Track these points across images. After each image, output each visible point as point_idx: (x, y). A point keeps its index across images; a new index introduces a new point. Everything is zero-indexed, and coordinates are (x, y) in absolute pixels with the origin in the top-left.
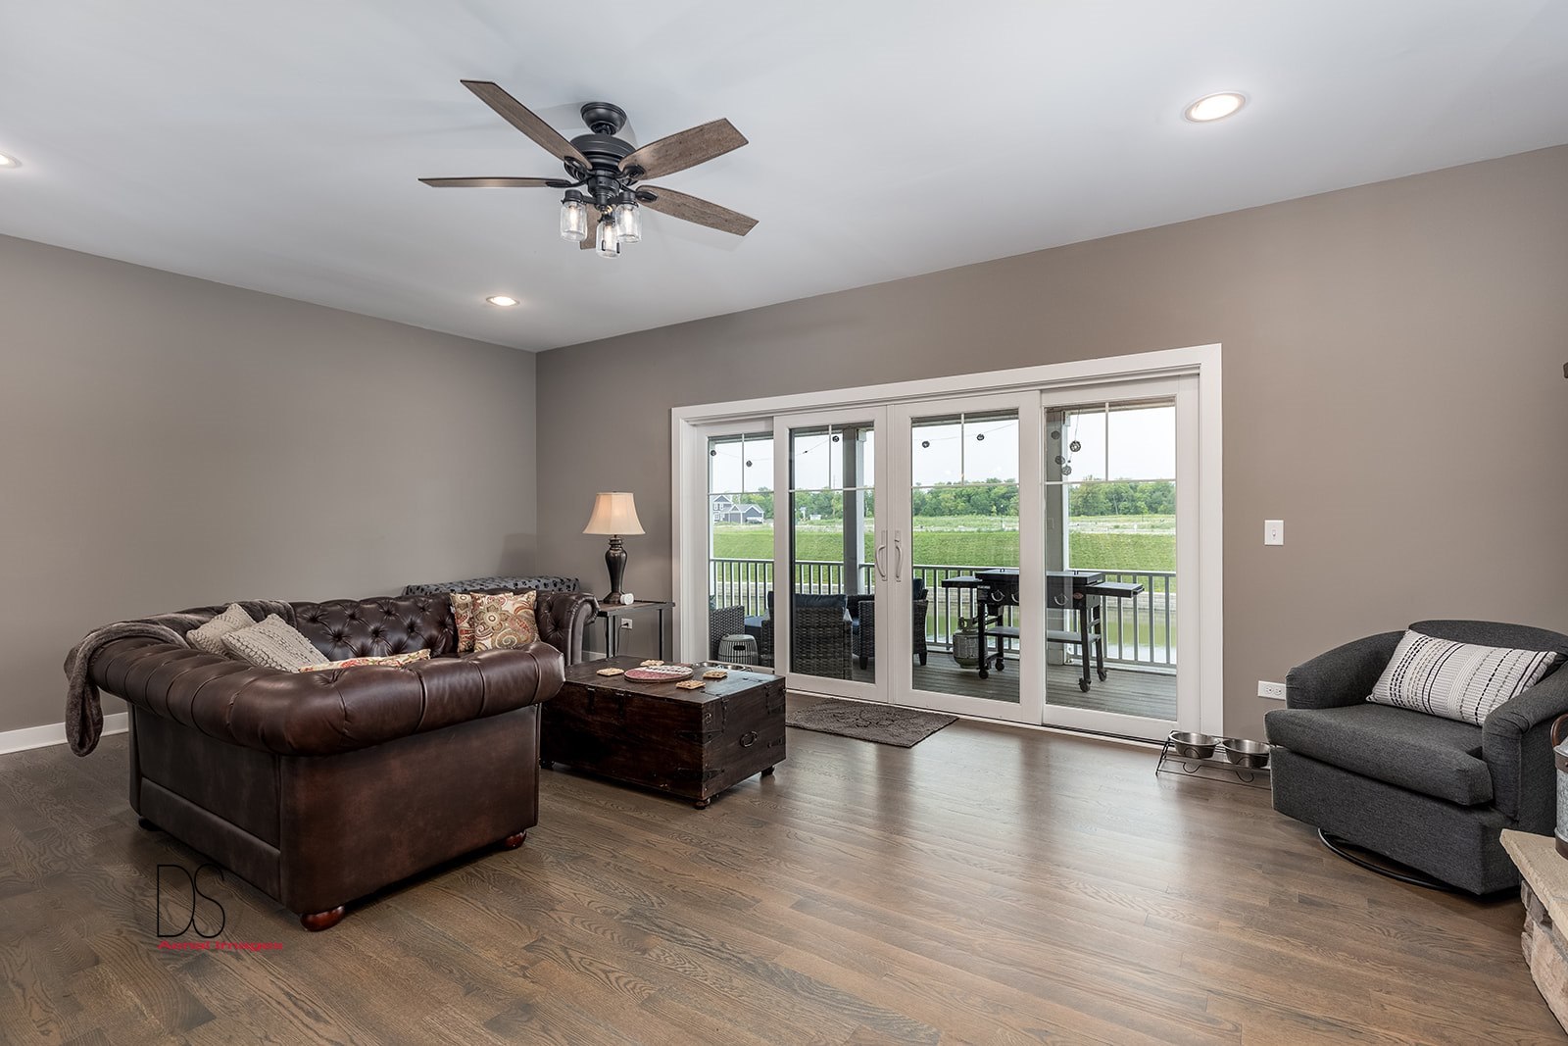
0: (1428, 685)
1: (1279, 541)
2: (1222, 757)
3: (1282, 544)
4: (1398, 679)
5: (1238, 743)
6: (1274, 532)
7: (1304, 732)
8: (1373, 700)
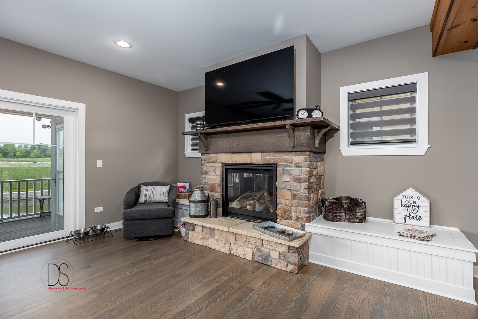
0: (153, 196)
1: (101, 166)
2: (91, 233)
3: (102, 166)
4: (146, 196)
5: (95, 227)
6: (100, 163)
7: (136, 213)
8: (139, 203)
